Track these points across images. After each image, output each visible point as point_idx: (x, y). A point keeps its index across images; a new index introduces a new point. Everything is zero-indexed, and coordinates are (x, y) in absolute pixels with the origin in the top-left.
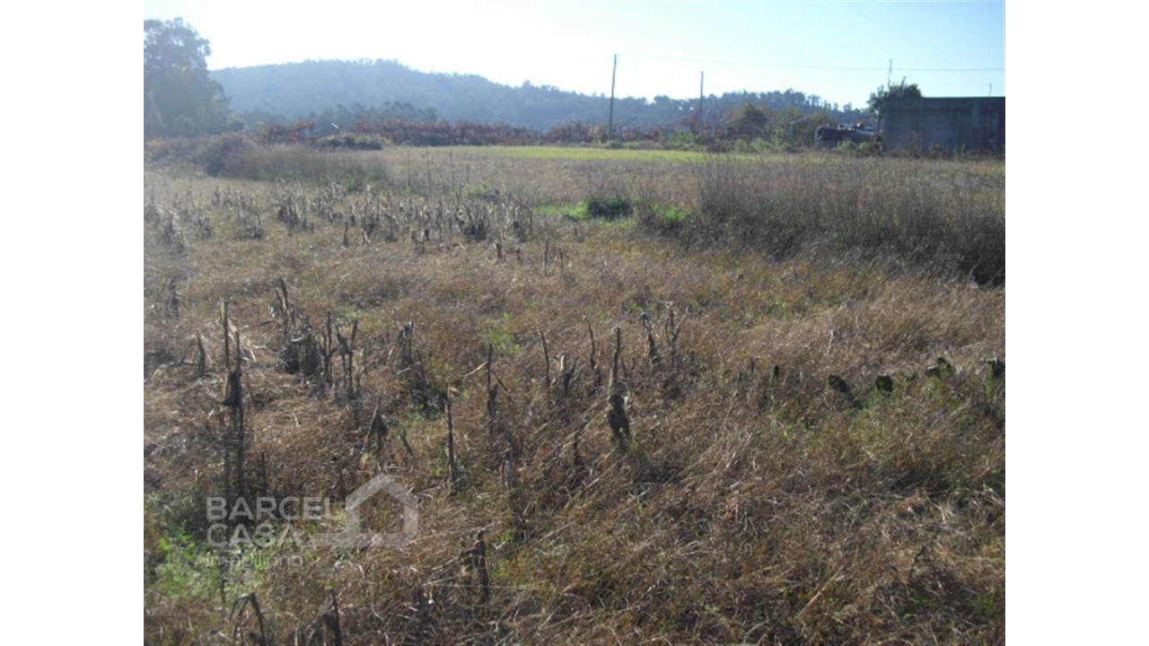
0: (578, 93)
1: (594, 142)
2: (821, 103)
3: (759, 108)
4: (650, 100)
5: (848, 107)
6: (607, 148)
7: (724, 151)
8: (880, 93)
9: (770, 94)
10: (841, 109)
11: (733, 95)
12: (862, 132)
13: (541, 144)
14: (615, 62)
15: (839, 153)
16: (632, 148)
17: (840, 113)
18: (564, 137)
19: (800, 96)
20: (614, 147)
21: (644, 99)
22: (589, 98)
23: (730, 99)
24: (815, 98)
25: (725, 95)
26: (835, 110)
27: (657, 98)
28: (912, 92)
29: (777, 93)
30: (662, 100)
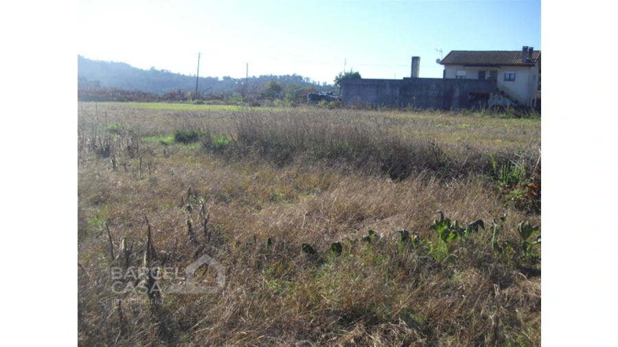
0: (181, 74)
1: (188, 101)
2: (311, 81)
3: (278, 83)
4: (221, 79)
5: (325, 83)
6: (195, 104)
7: (259, 106)
8: (340, 76)
9: (284, 76)
10: (321, 84)
11: (265, 76)
12: (331, 96)
13: (158, 101)
14: (199, 57)
15: (320, 107)
16: (208, 104)
17: (321, 87)
18: (172, 98)
19: (300, 78)
20: (199, 103)
21: (217, 78)
22: (187, 77)
23: (263, 78)
24: (308, 79)
25: (261, 77)
26: (318, 85)
27: (225, 78)
28: (357, 76)
29: (288, 76)
30: (227, 79)
